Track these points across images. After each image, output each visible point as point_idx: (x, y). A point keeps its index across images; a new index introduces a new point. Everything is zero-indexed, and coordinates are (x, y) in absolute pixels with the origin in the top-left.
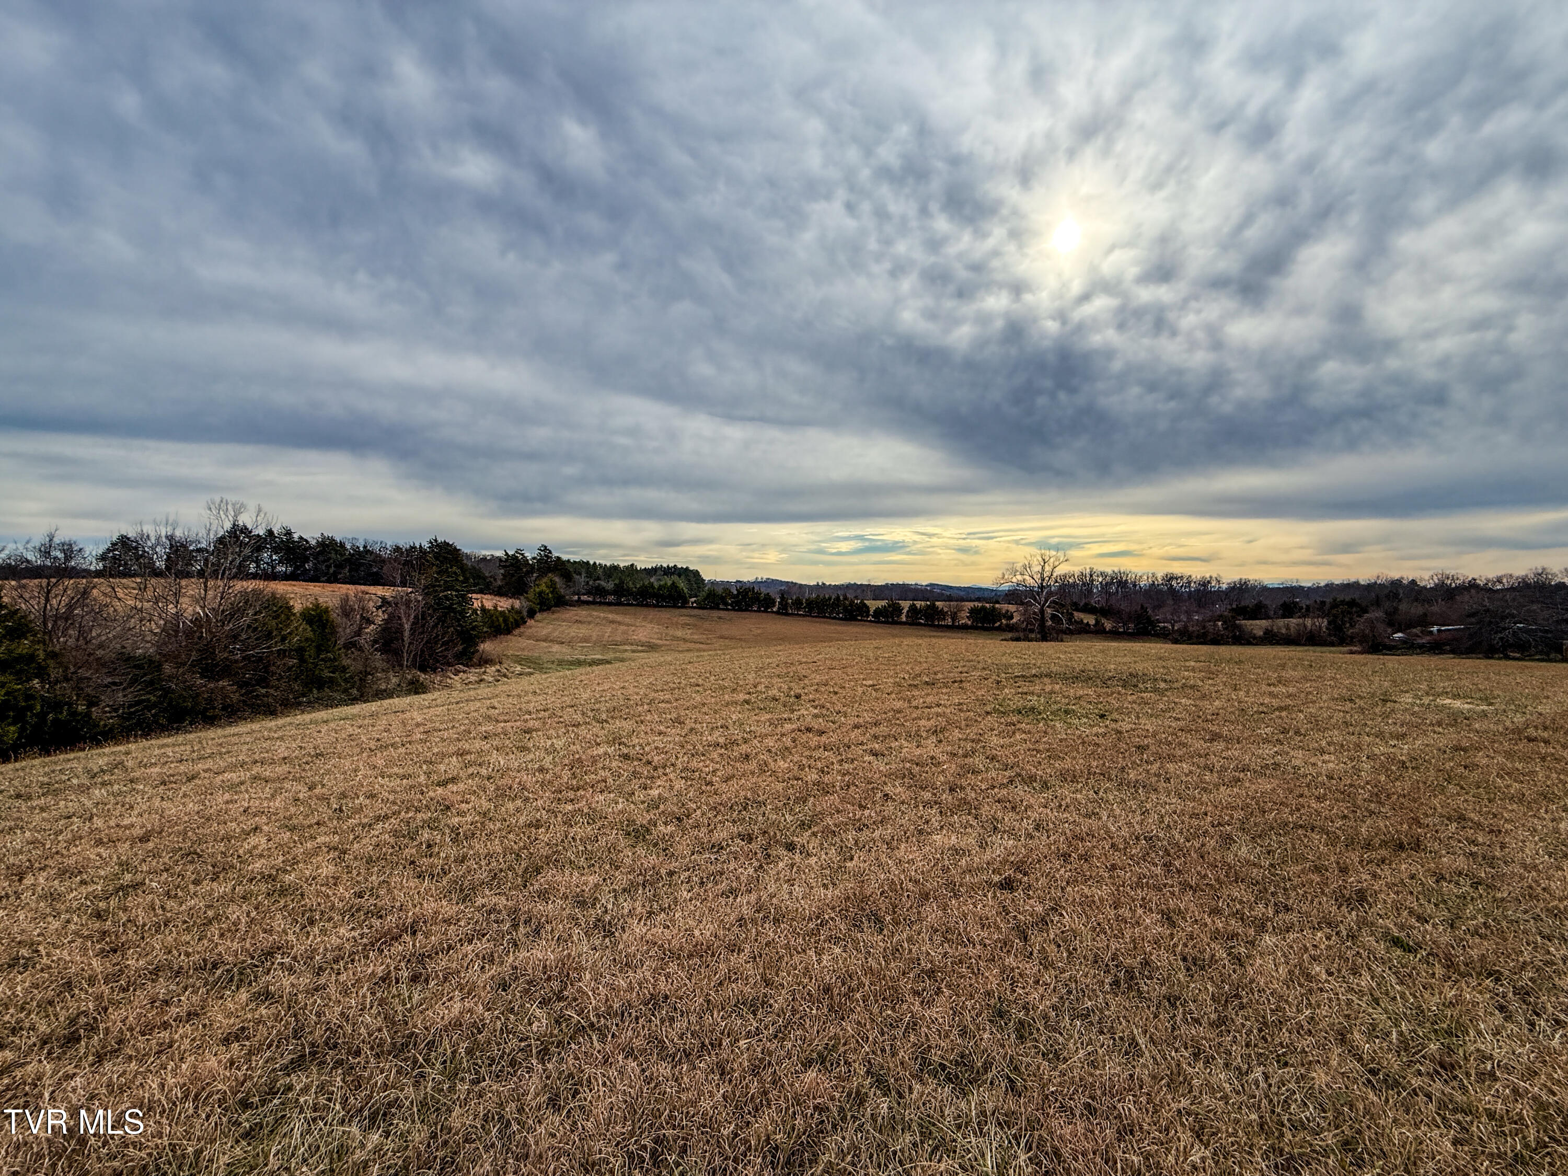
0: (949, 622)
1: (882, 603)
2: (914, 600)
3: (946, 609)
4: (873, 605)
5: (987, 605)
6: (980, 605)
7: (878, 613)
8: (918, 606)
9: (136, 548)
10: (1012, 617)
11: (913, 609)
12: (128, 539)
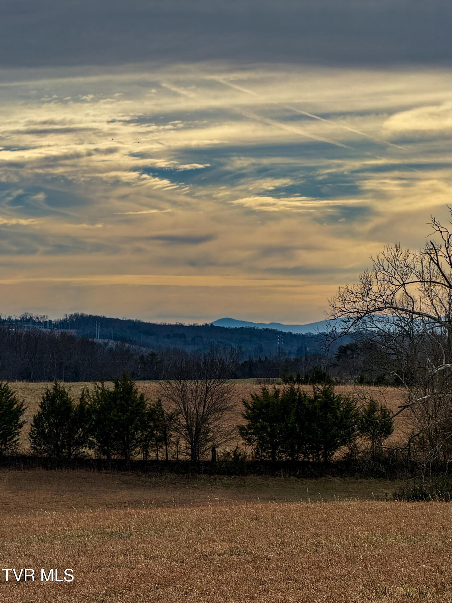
3: (169, 407)
5: (308, 390)
6: (283, 387)
10: (387, 430)
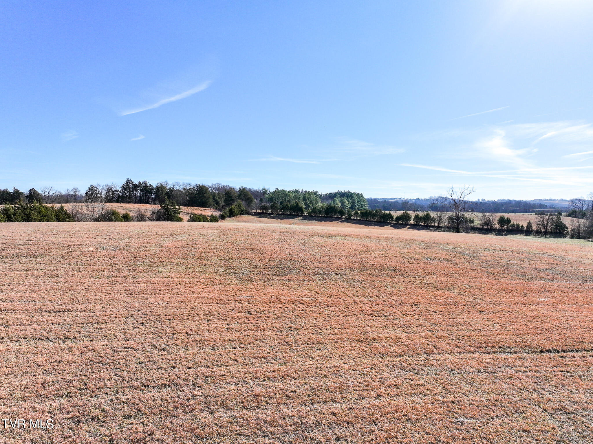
0: (437, 224)
1: (400, 213)
2: (417, 211)
4: (396, 214)
7: (398, 219)
8: (420, 216)
9: (96, 190)
11: (417, 216)
12: (93, 186)
